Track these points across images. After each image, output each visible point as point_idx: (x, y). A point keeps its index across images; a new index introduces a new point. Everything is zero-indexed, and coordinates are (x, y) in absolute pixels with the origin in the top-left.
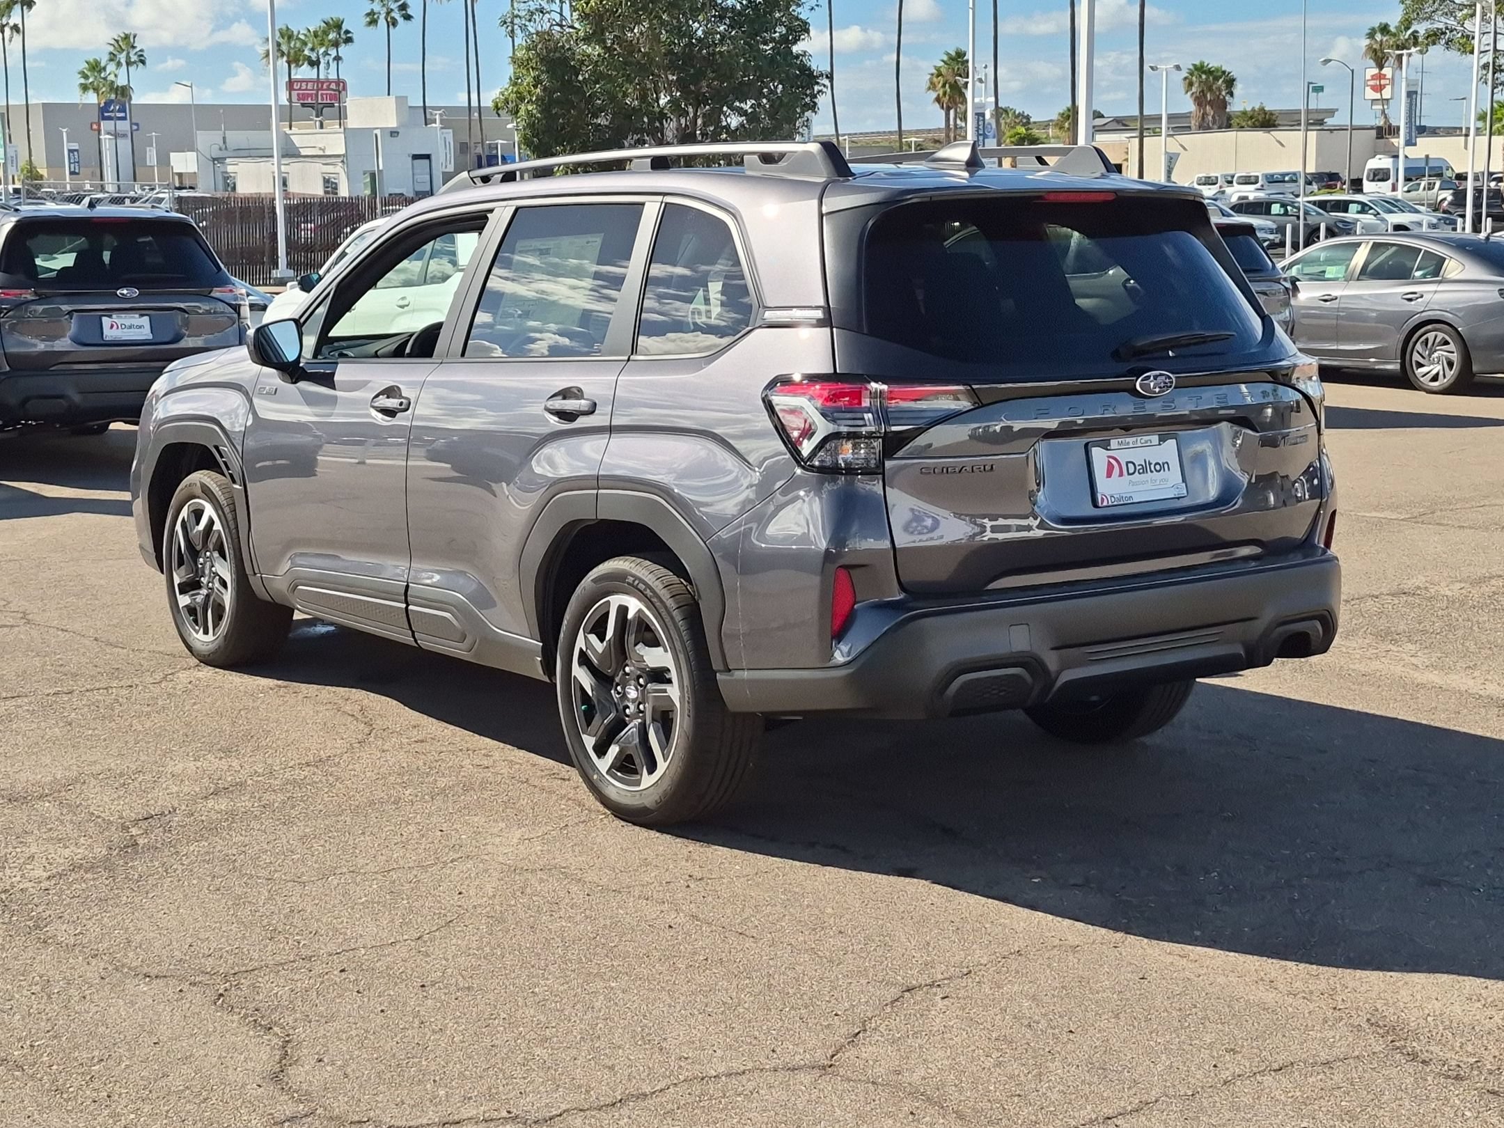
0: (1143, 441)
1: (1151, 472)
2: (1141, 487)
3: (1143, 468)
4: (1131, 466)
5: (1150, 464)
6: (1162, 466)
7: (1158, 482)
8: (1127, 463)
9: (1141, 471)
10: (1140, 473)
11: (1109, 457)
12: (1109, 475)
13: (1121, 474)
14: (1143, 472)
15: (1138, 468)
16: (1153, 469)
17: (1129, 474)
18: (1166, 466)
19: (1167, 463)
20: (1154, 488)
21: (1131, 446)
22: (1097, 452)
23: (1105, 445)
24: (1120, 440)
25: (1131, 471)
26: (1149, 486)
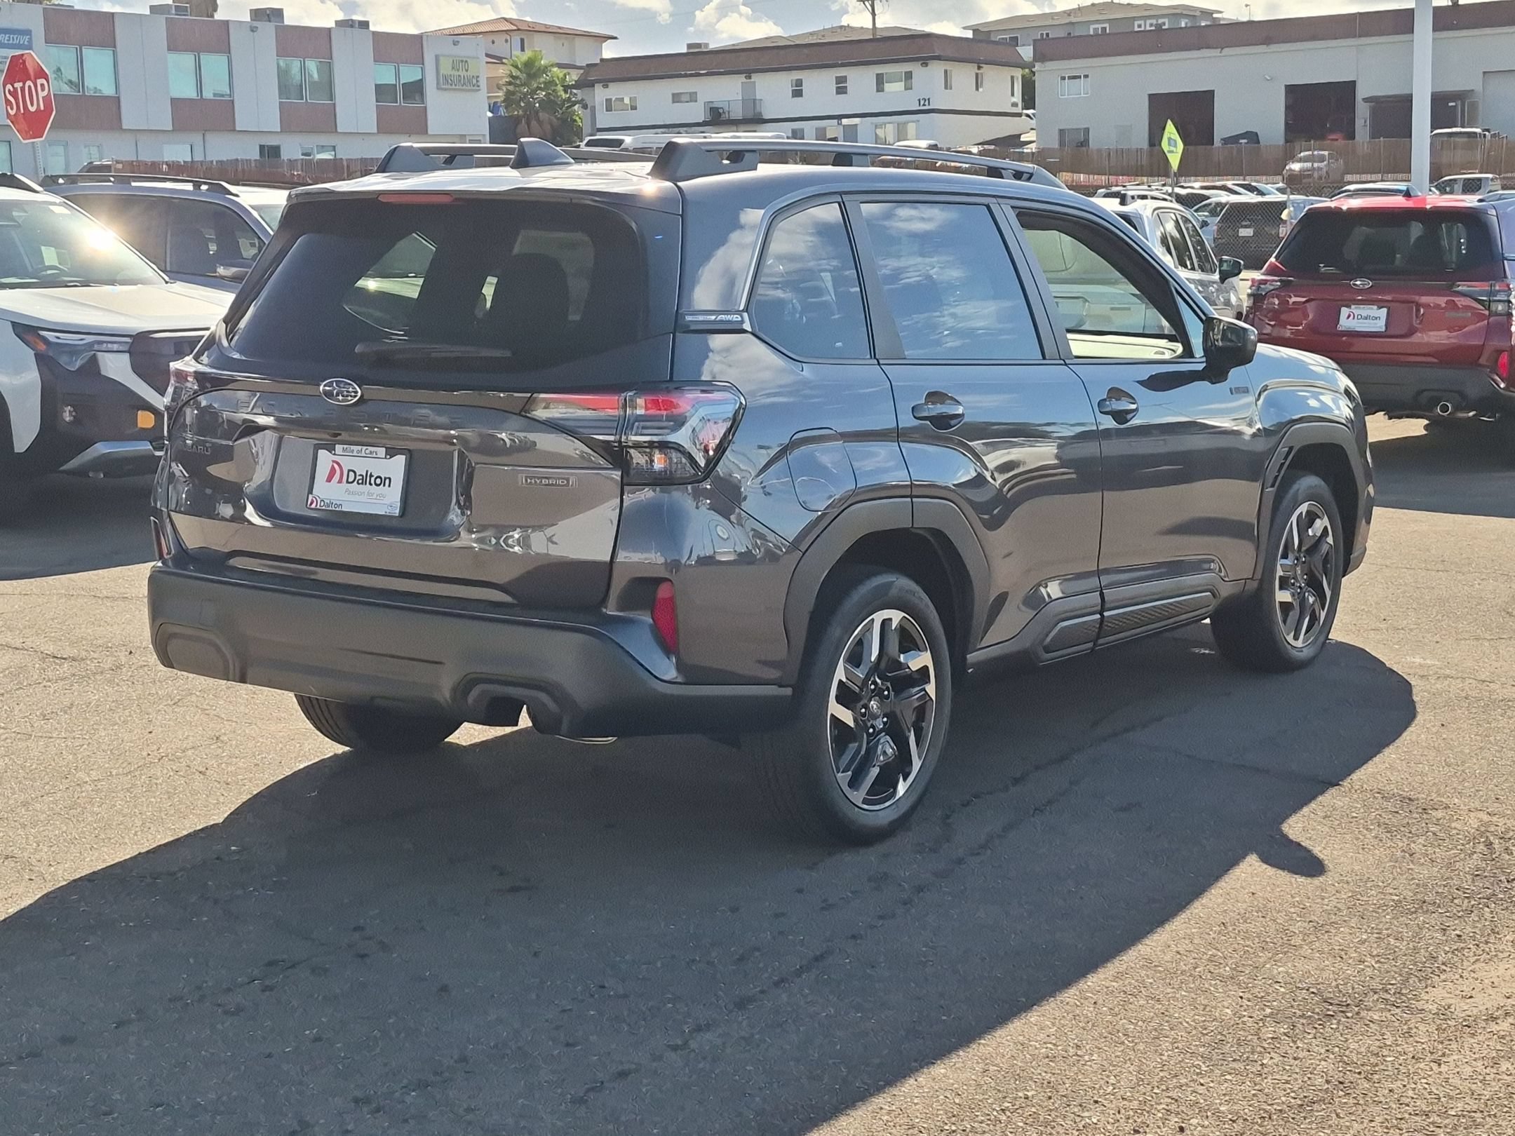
0: (367, 451)
1: (370, 484)
2: (357, 498)
3: (363, 479)
4: (352, 474)
5: (371, 476)
6: (383, 481)
7: (375, 496)
8: (349, 471)
9: (360, 482)
10: (358, 483)
11: (334, 461)
12: (329, 479)
13: (340, 481)
14: (362, 483)
15: (357, 478)
16: (372, 482)
17: (348, 482)
18: (387, 481)
19: (390, 479)
20: (369, 501)
21: (355, 454)
22: (323, 454)
23: (331, 449)
24: (345, 446)
25: (350, 480)
26: (363, 498)
